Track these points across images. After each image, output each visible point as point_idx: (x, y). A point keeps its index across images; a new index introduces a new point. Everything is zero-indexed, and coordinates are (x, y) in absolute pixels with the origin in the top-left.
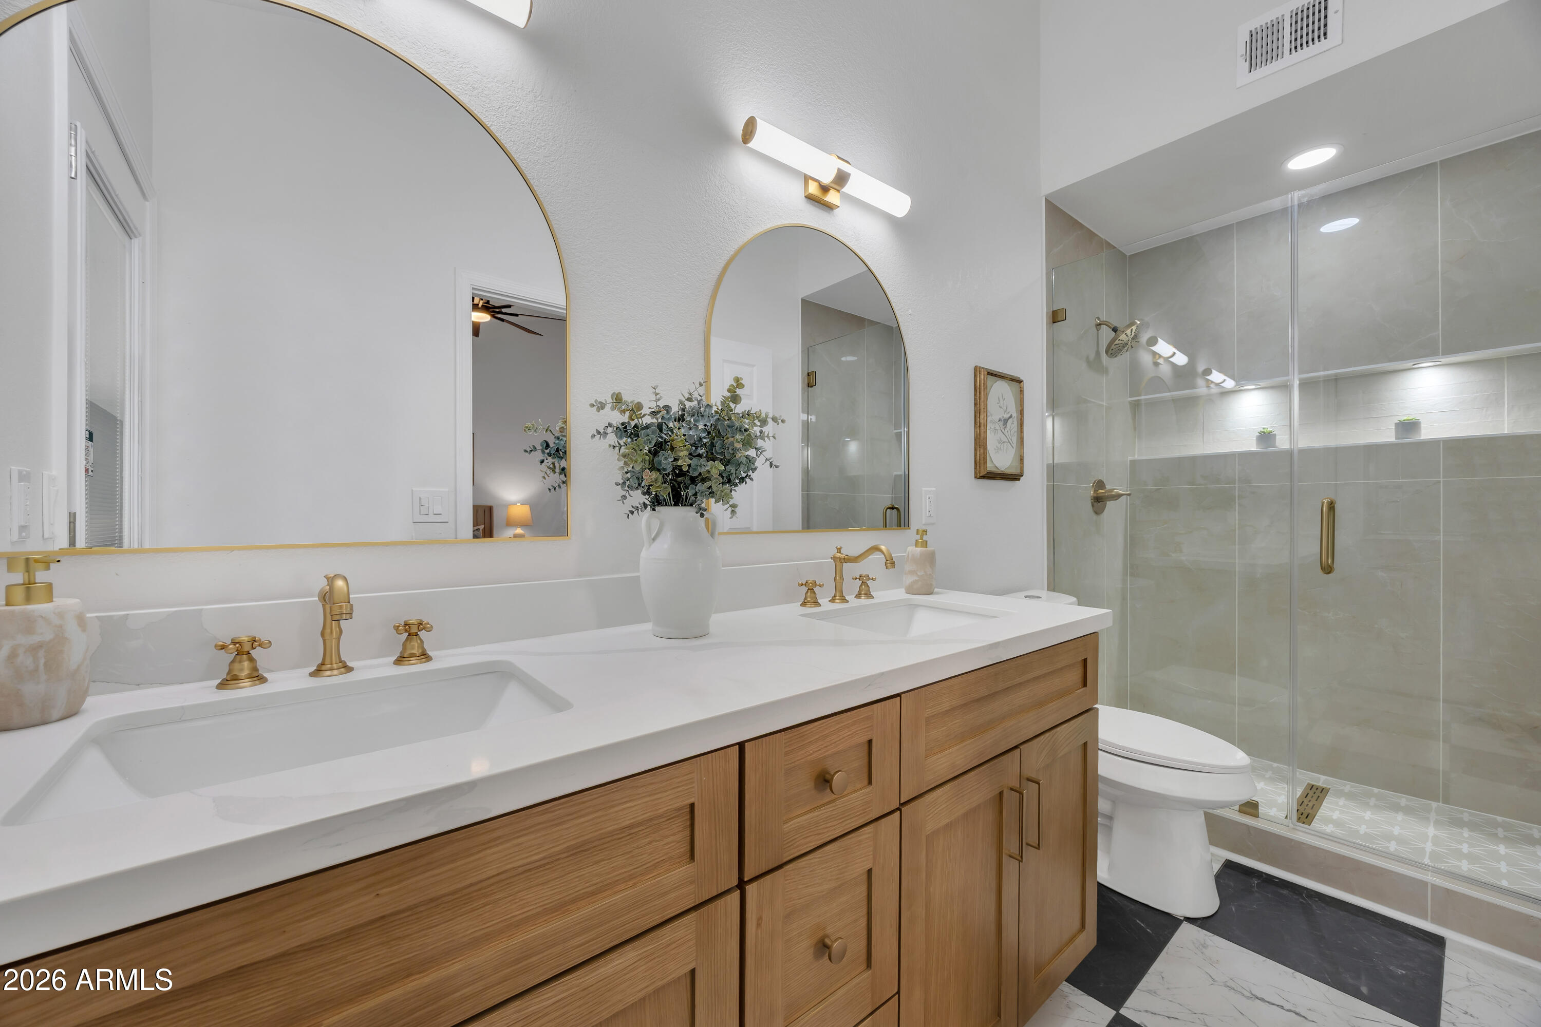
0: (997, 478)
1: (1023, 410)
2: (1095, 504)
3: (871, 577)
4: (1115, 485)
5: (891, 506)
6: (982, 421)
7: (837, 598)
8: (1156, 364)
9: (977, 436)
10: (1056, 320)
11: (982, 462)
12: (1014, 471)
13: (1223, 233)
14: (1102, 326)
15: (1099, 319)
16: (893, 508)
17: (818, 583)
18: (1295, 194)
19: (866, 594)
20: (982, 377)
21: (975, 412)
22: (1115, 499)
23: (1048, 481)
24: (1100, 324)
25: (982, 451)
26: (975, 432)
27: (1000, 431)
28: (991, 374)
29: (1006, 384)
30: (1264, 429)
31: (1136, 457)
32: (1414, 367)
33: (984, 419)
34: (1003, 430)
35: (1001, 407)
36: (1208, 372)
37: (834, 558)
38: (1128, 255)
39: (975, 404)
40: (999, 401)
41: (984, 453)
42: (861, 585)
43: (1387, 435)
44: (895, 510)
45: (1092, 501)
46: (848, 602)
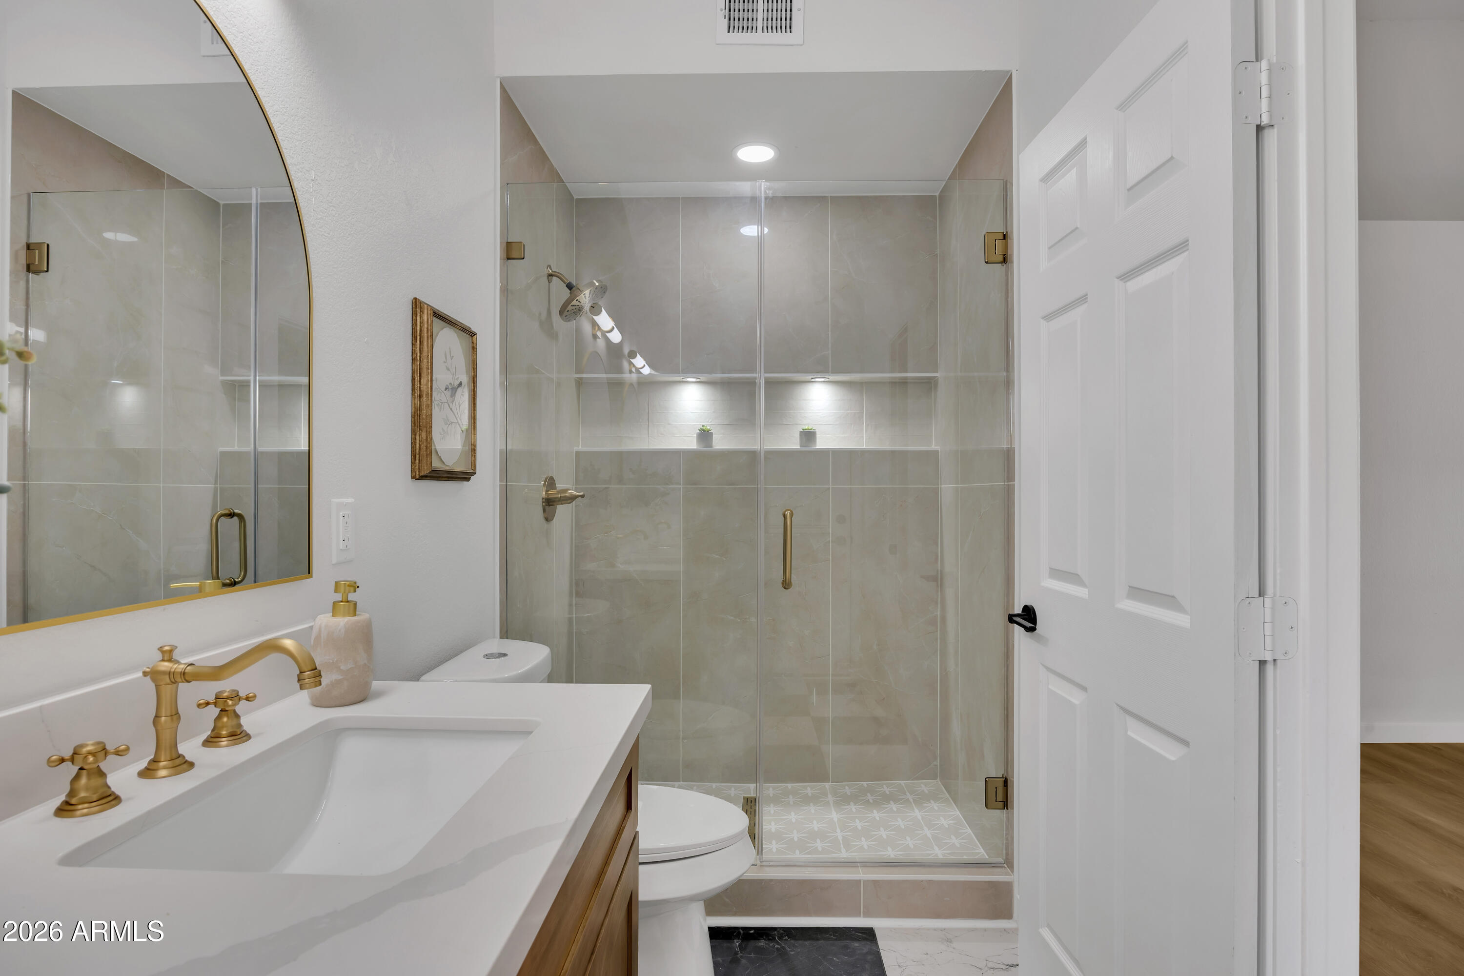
0: (443, 477)
1: (476, 376)
2: (547, 507)
3: (242, 694)
4: (565, 484)
5: (227, 512)
6: (424, 388)
7: (162, 764)
8: (595, 337)
9: (416, 412)
10: (511, 257)
11: (423, 452)
12: (462, 467)
13: (671, 204)
14: (555, 278)
15: (549, 266)
16: (231, 515)
17: (110, 747)
18: (763, 183)
19: (232, 735)
20: (425, 318)
21: (413, 373)
22: (569, 502)
23: (501, 481)
24: (550, 275)
25: (424, 435)
26: (413, 405)
27: (446, 405)
28: (437, 315)
29: (456, 335)
30: (703, 426)
31: (580, 447)
32: (813, 380)
33: (427, 385)
34: (451, 405)
35: (448, 369)
36: (632, 355)
37: (153, 674)
38: (575, 197)
39: (414, 360)
40: (446, 359)
41: (427, 440)
42: (218, 718)
43: (793, 443)
44: (235, 518)
45: (544, 504)
46: (191, 765)
